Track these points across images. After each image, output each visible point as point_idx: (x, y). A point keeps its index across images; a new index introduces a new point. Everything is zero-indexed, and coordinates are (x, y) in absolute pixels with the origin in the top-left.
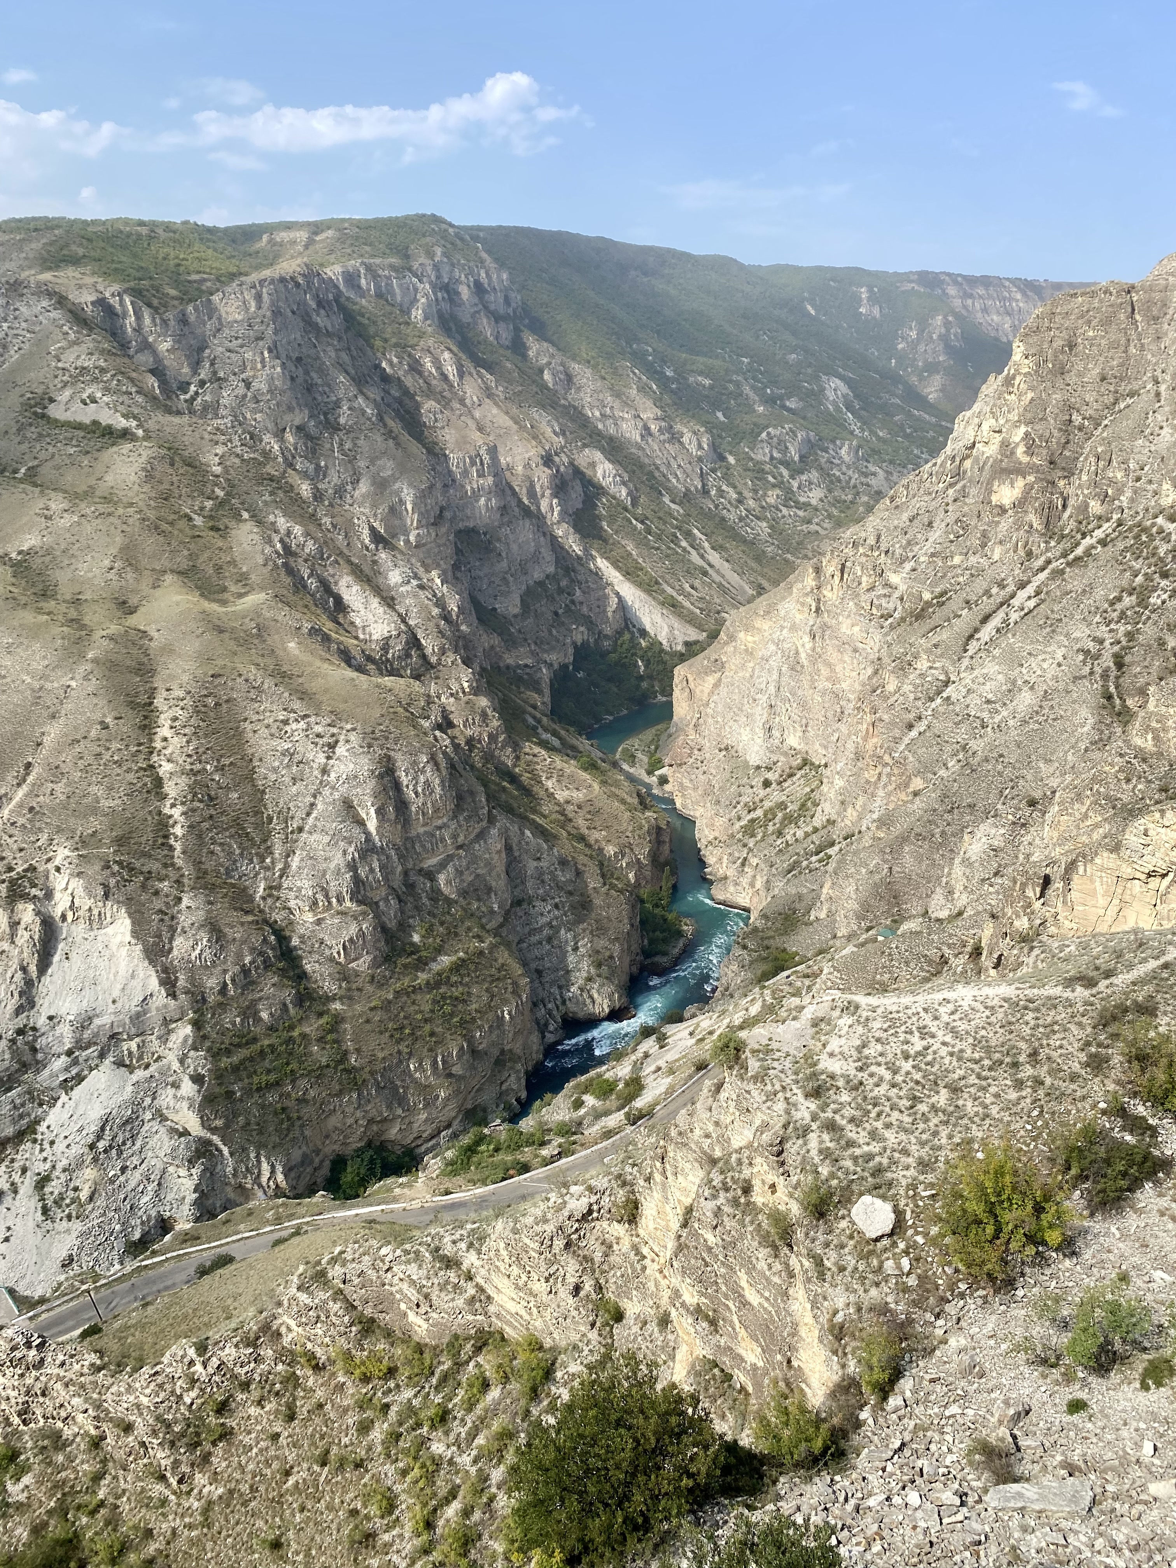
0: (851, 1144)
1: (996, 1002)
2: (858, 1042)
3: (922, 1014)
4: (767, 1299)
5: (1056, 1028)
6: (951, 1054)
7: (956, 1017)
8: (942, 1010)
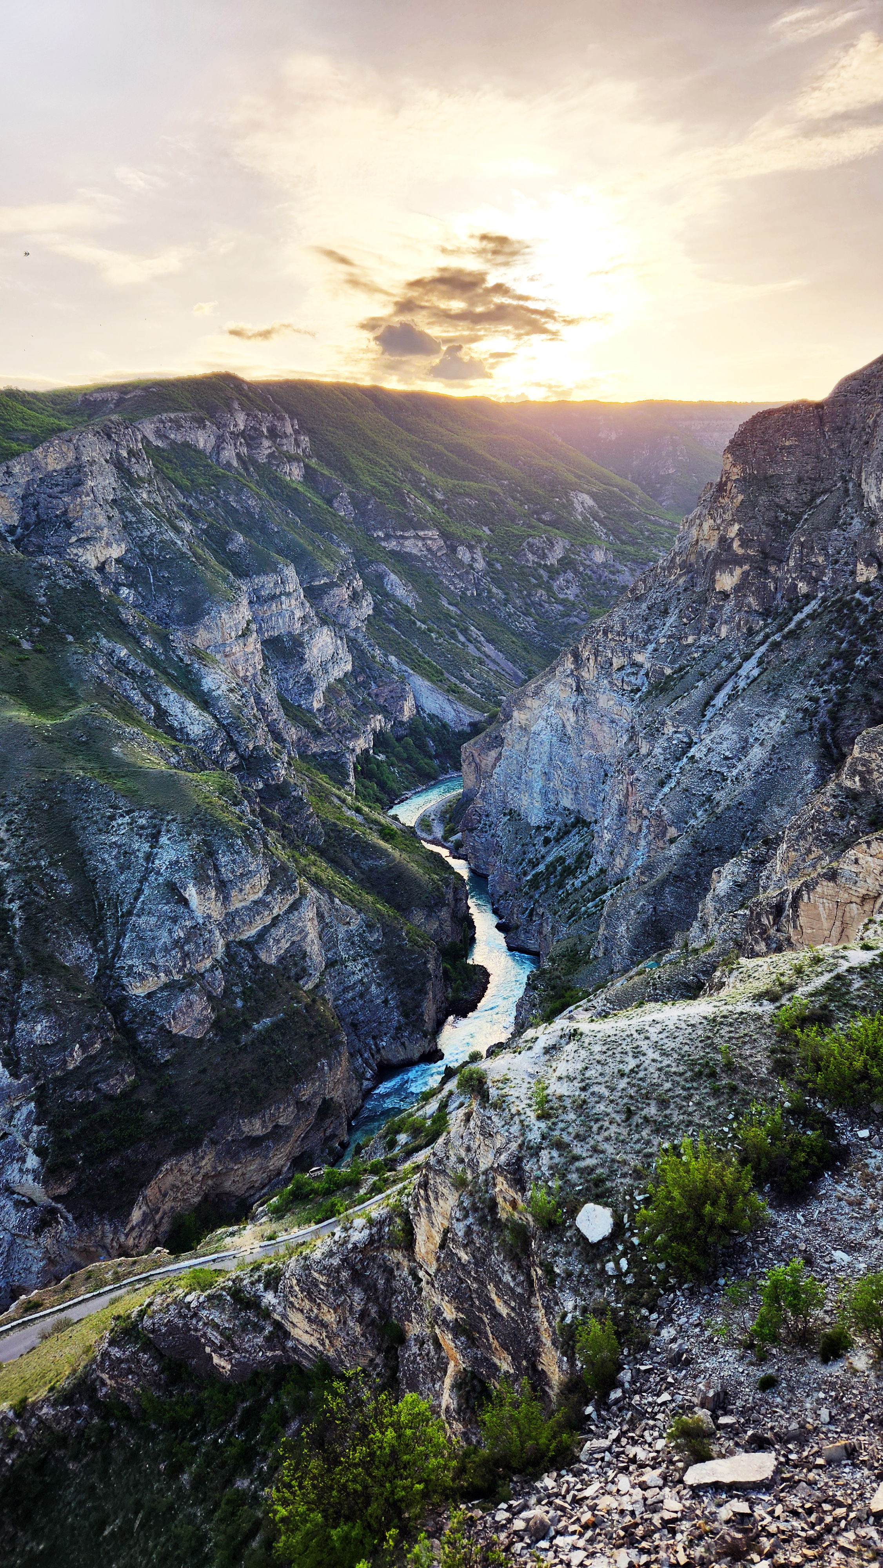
0: (577, 1158)
1: (697, 1020)
3: (636, 1035)
4: (513, 1309)
5: (747, 1039)
6: (660, 1069)
7: (665, 1035)
8: (651, 1030)
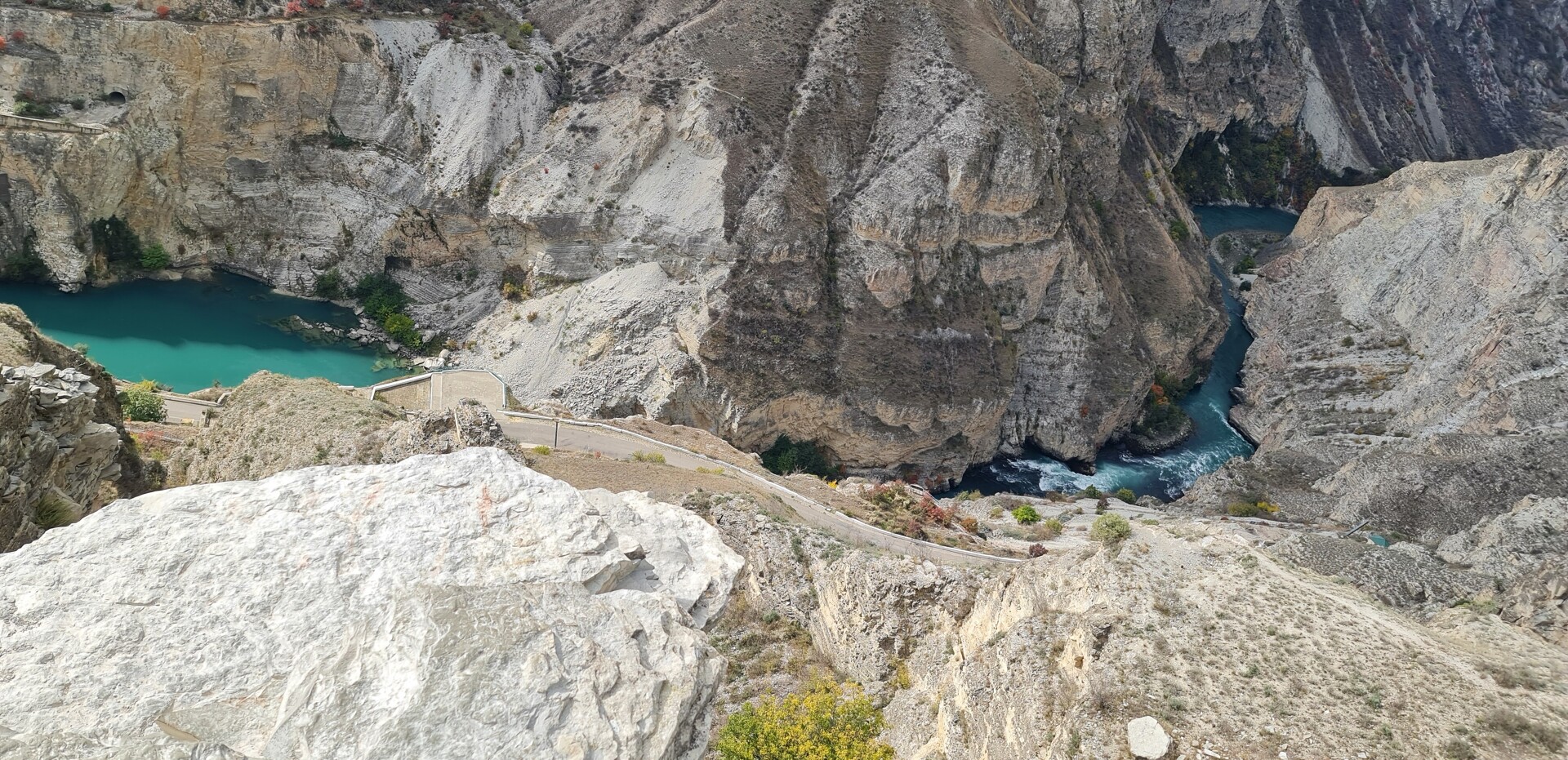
0: (1169, 671)
1: (1395, 640)
2: (1234, 593)
3: (1314, 607)
5: (1440, 698)
6: (1317, 657)
7: (1345, 630)
